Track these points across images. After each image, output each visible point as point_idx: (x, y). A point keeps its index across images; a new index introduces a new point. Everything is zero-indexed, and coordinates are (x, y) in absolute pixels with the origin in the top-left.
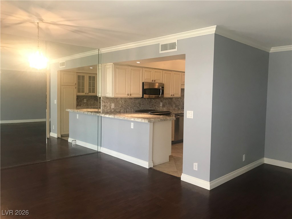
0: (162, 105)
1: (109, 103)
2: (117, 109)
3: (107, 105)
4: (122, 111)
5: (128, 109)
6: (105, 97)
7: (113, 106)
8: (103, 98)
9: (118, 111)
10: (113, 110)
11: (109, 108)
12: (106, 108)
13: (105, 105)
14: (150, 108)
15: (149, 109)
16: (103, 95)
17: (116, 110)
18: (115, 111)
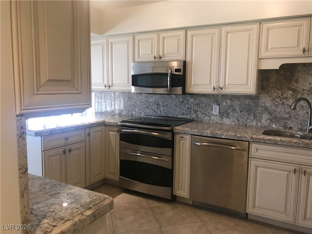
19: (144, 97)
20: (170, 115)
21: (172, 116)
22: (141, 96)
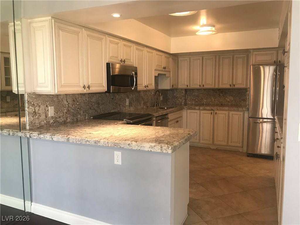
0: (128, 103)
1: (42, 107)
2: (60, 117)
3: (40, 112)
4: (69, 120)
5: (80, 114)
6: (34, 94)
7: (51, 112)
8: (29, 96)
9: (61, 121)
10: (52, 121)
11: (43, 117)
12: (38, 118)
13: (35, 112)
14: (114, 109)
15: (112, 111)
16: (29, 90)
17: (58, 120)
18: (55, 122)
19: (87, 97)
20: (106, 111)
21: (108, 112)
22: (85, 97)
